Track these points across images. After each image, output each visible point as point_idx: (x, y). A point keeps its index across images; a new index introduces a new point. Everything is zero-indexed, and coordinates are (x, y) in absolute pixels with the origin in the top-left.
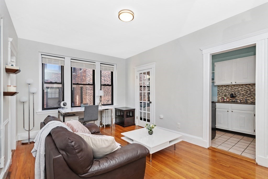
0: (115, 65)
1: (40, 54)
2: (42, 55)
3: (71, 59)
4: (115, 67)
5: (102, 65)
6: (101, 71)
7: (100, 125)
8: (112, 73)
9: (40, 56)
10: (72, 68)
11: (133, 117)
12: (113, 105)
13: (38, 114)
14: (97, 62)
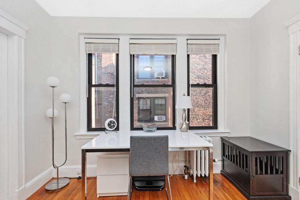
0: (222, 38)
1: (82, 37)
2: (85, 38)
4: (221, 42)
5: (189, 42)
6: (188, 56)
7: (186, 173)
8: (215, 57)
9: (83, 41)
10: (131, 55)
11: (282, 173)
12: (217, 129)
13: (77, 138)
14: (178, 38)
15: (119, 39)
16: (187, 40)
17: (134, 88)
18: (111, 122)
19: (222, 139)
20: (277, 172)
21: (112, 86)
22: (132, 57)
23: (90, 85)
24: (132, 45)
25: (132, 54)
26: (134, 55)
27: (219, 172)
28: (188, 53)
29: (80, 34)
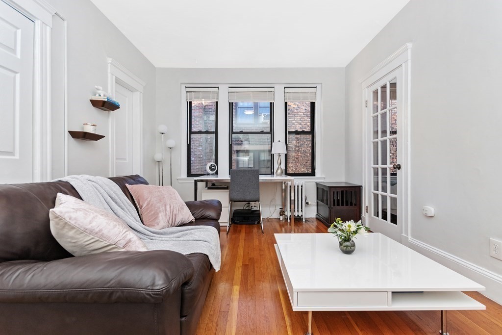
0: (319, 86)
1: (184, 86)
2: (186, 87)
3: (230, 87)
4: (318, 90)
5: (287, 90)
6: (286, 103)
7: (281, 215)
8: (313, 105)
9: (184, 90)
10: (230, 103)
11: (355, 205)
12: (315, 176)
13: (179, 182)
14: (276, 86)
15: (218, 88)
16: (285, 88)
17: (233, 135)
18: (212, 165)
19: (317, 184)
20: (351, 204)
21: (212, 133)
22: (231, 105)
23: (190, 132)
24: (231, 93)
25: (231, 101)
26: (232, 103)
27: (315, 217)
28: (286, 101)
29: (181, 83)
